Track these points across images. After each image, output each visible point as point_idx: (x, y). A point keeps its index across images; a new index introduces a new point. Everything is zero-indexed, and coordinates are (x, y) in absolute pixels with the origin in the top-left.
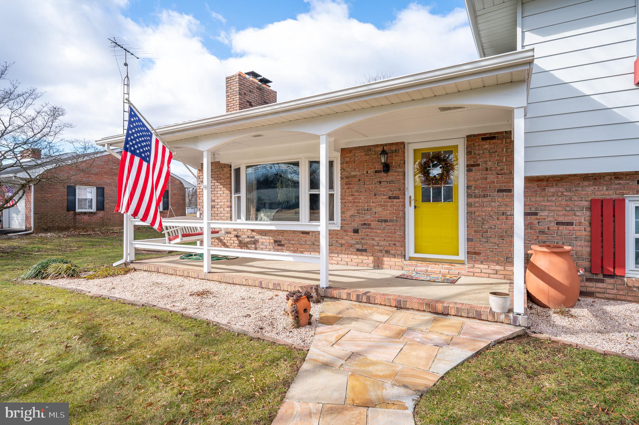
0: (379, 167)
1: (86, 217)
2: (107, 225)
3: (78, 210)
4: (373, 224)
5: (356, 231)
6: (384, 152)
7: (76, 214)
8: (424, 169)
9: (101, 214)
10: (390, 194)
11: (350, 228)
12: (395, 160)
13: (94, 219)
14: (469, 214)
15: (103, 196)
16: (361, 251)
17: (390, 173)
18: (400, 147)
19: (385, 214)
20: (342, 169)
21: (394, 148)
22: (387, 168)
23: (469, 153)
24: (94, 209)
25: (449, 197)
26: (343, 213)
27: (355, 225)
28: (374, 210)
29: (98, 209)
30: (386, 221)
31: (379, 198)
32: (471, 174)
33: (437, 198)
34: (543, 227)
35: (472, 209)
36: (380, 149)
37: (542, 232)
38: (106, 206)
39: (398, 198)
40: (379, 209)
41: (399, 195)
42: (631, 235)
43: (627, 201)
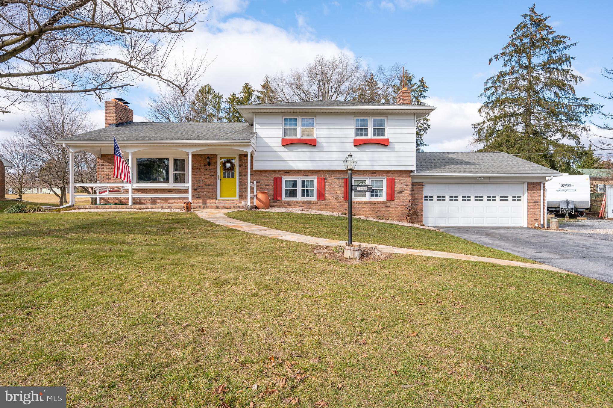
0: (206, 163)
4: (203, 187)
5: (196, 190)
6: (208, 158)
8: (224, 164)
10: (211, 174)
12: (213, 161)
14: (240, 182)
16: (198, 198)
17: (211, 166)
18: (214, 156)
19: (209, 182)
21: (212, 156)
22: (209, 164)
23: (240, 160)
25: (233, 176)
27: (195, 187)
28: (204, 181)
30: (209, 185)
31: (206, 176)
32: (241, 168)
33: (229, 177)
34: (262, 186)
35: (241, 180)
36: (207, 156)
37: (261, 188)
39: (214, 176)
40: (206, 180)
41: (214, 175)
42: (283, 188)
43: (282, 178)
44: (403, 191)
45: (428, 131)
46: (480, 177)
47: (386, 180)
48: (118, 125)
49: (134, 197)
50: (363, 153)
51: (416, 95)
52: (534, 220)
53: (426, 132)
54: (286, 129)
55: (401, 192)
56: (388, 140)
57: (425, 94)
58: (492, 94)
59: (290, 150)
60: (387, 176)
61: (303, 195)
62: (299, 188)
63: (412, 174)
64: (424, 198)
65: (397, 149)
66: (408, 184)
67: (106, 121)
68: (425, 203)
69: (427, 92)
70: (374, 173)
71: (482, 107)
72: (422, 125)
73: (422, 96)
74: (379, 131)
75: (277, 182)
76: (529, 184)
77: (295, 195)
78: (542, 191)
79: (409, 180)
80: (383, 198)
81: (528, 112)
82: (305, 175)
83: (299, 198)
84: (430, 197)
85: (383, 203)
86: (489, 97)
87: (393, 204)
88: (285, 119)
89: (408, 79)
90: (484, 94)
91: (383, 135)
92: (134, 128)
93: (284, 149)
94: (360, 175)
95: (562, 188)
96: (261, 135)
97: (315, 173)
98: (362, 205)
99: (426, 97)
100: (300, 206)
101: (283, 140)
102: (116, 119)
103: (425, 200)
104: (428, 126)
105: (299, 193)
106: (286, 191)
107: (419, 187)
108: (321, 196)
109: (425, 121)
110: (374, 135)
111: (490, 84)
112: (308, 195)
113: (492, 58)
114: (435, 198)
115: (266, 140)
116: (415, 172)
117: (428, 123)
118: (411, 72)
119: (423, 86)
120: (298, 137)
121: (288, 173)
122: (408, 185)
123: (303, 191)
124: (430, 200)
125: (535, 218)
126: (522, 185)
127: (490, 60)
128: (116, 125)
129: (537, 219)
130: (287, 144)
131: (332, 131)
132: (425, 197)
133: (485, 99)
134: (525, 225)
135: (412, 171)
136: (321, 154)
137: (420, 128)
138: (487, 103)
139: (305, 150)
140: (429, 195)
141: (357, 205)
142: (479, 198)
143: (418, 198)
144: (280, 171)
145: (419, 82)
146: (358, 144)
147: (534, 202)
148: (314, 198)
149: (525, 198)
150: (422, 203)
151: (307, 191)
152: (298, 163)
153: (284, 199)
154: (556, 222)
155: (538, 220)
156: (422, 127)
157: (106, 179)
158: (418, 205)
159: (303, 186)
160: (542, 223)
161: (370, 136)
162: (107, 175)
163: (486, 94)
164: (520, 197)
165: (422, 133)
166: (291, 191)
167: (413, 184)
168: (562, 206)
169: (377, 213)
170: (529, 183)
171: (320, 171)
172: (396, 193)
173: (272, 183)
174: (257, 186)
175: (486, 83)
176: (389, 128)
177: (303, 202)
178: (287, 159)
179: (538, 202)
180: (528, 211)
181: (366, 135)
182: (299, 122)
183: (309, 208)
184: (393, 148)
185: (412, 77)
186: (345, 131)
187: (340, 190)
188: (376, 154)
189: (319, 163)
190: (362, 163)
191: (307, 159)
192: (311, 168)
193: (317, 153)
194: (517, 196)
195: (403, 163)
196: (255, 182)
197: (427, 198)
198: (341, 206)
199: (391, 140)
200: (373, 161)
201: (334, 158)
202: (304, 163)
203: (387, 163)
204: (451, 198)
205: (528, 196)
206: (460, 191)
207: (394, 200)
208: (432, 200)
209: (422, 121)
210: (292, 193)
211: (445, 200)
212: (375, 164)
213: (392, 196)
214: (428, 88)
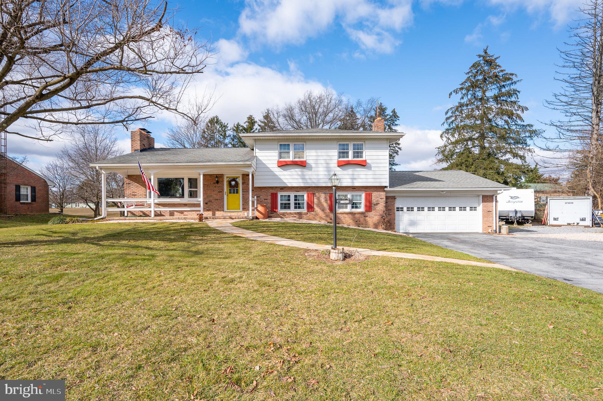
0: (215, 182)
4: (213, 201)
5: (206, 203)
6: (217, 177)
8: (230, 182)
10: (219, 191)
11: (204, 202)
12: (220, 180)
14: (243, 197)
16: (208, 210)
17: (219, 184)
18: (222, 176)
19: (217, 197)
21: (220, 176)
22: (218, 182)
23: (243, 179)
25: (237, 192)
27: (206, 201)
28: (213, 196)
30: (217, 200)
31: (215, 192)
32: (244, 185)
33: (234, 193)
36: (215, 176)
37: (261, 202)
40: (215, 196)
41: (222, 191)
42: (279, 202)
44: (379, 204)
45: (400, 153)
46: (442, 191)
47: (364, 194)
48: (142, 151)
49: (155, 210)
50: (345, 172)
51: (389, 123)
52: (488, 226)
53: (397, 154)
54: (280, 153)
55: (377, 204)
56: (365, 161)
57: (396, 123)
58: (452, 122)
59: (285, 170)
60: (365, 191)
61: (295, 208)
62: (292, 202)
63: (386, 189)
64: (396, 209)
65: (373, 169)
66: (382, 197)
67: (132, 148)
68: (397, 213)
69: (398, 121)
70: (354, 188)
71: (443, 133)
72: (394, 149)
73: (394, 124)
74: (358, 154)
75: (274, 197)
77: (289, 208)
78: (494, 202)
79: (383, 195)
80: (362, 209)
81: (482, 137)
82: (297, 190)
83: (292, 210)
84: (401, 208)
85: (362, 213)
86: (450, 125)
87: (370, 214)
88: (280, 145)
89: (382, 110)
90: (446, 122)
91: (361, 157)
92: (155, 152)
93: (279, 169)
94: (343, 191)
95: (511, 200)
96: (260, 158)
97: (306, 189)
98: (344, 215)
99: (397, 125)
100: (292, 217)
101: (279, 162)
102: (140, 146)
103: (397, 210)
104: (399, 148)
105: (292, 205)
106: (281, 203)
107: (392, 200)
108: (310, 208)
110: (354, 157)
111: (450, 114)
112: (299, 208)
113: (452, 93)
114: (405, 209)
115: (264, 162)
116: (389, 188)
118: (385, 105)
119: (395, 115)
120: (291, 159)
121: (283, 189)
122: (383, 198)
123: (295, 204)
124: (401, 210)
126: (478, 197)
127: (450, 94)
128: (140, 150)
130: (283, 165)
131: (319, 154)
132: (397, 208)
133: (446, 126)
134: (481, 231)
135: (386, 187)
136: (310, 173)
137: (392, 151)
139: (297, 170)
140: (400, 206)
141: (340, 215)
142: (442, 209)
143: (391, 209)
144: (276, 187)
145: (392, 112)
146: (341, 165)
147: (488, 212)
148: (305, 210)
149: (480, 208)
150: (394, 213)
151: (299, 204)
152: (291, 181)
153: (280, 211)
154: (507, 228)
155: (491, 226)
157: (133, 195)
158: (391, 215)
159: (295, 200)
160: (495, 229)
161: (350, 158)
162: (133, 192)
164: (476, 208)
166: (286, 204)
167: (387, 198)
168: (512, 215)
169: (357, 221)
170: (483, 196)
171: (309, 187)
172: (373, 205)
173: (270, 197)
174: (257, 200)
175: (447, 113)
176: (366, 151)
177: (295, 213)
178: (282, 177)
179: (491, 212)
180: (483, 219)
181: (348, 157)
182: (292, 147)
183: (301, 218)
184: (370, 168)
185: (385, 109)
186: (330, 154)
187: (327, 202)
188: (356, 173)
189: (309, 181)
190: (344, 181)
191: (298, 177)
192: (302, 185)
193: (307, 172)
194: (473, 207)
195: (378, 180)
196: (255, 197)
197: (398, 209)
198: (327, 216)
199: (368, 161)
200: (353, 179)
201: (321, 177)
202: (296, 181)
203: (364, 180)
204: (419, 209)
205: (483, 207)
206: (426, 203)
207: (371, 211)
208: (403, 210)
209: (394, 145)
210: (286, 206)
211: (413, 210)
212: (355, 181)
213: (369, 207)
214: (399, 117)
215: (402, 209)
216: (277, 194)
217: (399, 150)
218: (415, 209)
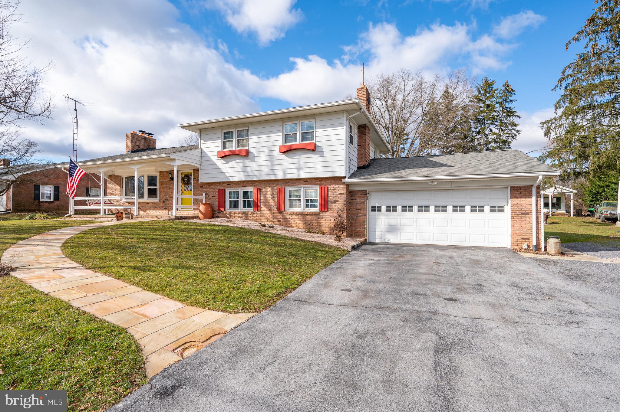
0: (169, 179)
1: (47, 204)
2: (61, 210)
3: (41, 200)
4: (169, 199)
5: (164, 202)
6: (170, 173)
7: (40, 202)
8: (183, 179)
9: (57, 203)
11: (162, 201)
13: (52, 205)
15: (59, 192)
16: (165, 209)
20: (160, 179)
22: (172, 179)
23: (194, 175)
24: (52, 199)
26: (160, 195)
27: (163, 199)
28: (169, 194)
29: (54, 199)
31: (170, 190)
32: (194, 181)
33: (188, 190)
35: (194, 193)
38: (60, 198)
42: (228, 200)
43: (226, 190)
44: (338, 201)
45: (518, 137)
46: (432, 181)
47: (318, 189)
48: (133, 152)
50: (290, 161)
52: (523, 239)
54: (225, 143)
55: (335, 202)
56: (313, 144)
57: (511, 98)
59: (227, 162)
60: (320, 184)
61: (245, 206)
62: (241, 200)
63: (343, 181)
64: (371, 209)
65: (325, 154)
66: (342, 192)
67: (126, 149)
68: (371, 214)
69: (513, 95)
70: (307, 181)
71: (559, 102)
72: (509, 132)
73: (508, 100)
75: (222, 193)
76: (513, 189)
77: (238, 207)
78: (534, 198)
79: (342, 188)
80: (317, 208)
82: (243, 186)
83: (240, 209)
84: (378, 207)
85: (315, 214)
87: (326, 215)
88: (224, 133)
89: (488, 85)
91: (312, 139)
92: (156, 152)
93: (222, 161)
94: (293, 184)
96: (205, 150)
97: (252, 184)
98: (294, 216)
99: (513, 101)
101: (219, 152)
102: (132, 147)
103: (372, 211)
104: (518, 131)
105: (241, 204)
106: (230, 202)
107: (362, 196)
108: (257, 207)
109: (514, 127)
110: (303, 140)
112: (248, 206)
113: (570, 42)
114: (384, 208)
115: (209, 154)
116: (347, 179)
117: (518, 128)
119: (508, 89)
120: (234, 148)
121: (230, 184)
122: (343, 194)
123: (245, 202)
124: (378, 211)
125: (523, 237)
126: (503, 190)
127: (568, 44)
128: (132, 151)
129: (527, 237)
130: (224, 157)
131: (262, 140)
132: (372, 207)
133: (561, 91)
134: (508, 246)
135: (344, 178)
136: (252, 163)
137: (507, 135)
138: (564, 96)
139: (238, 161)
140: (377, 205)
141: (290, 216)
142: (441, 209)
143: (360, 208)
144: (224, 183)
145: (503, 86)
146: (288, 151)
147: (522, 214)
148: (251, 210)
149: (508, 209)
150: (366, 215)
151: (247, 202)
152: (233, 174)
153: (228, 210)
154: (555, 243)
155: (528, 239)
156: (509, 134)
157: (112, 194)
158: (360, 216)
159: (244, 197)
160: (534, 243)
161: (299, 141)
163: (561, 86)
164: (502, 207)
165: (511, 140)
166: (234, 202)
167: (349, 193)
170: (511, 187)
171: (256, 181)
172: (329, 203)
173: (217, 194)
174: (206, 198)
176: (317, 130)
177: (242, 213)
178: (224, 171)
179: (528, 214)
180: (512, 226)
181: (295, 141)
182: (235, 135)
183: (247, 219)
184: (321, 153)
185: (493, 83)
186: (273, 138)
187: (274, 200)
188: (302, 161)
189: (251, 174)
190: (289, 171)
191: (240, 170)
192: (243, 179)
193: (249, 163)
194: (497, 205)
195: (330, 169)
196: (204, 194)
197: (374, 209)
198: (274, 217)
199: (318, 144)
200: (299, 168)
201: (263, 168)
202: (237, 174)
203: (313, 170)
204: (404, 209)
205: (513, 205)
206: (416, 200)
207: (327, 211)
208: (380, 211)
209: (510, 128)
210: (235, 205)
211: (396, 211)
212: (301, 171)
213: (325, 205)
214: (514, 91)
215: (379, 209)
216: (225, 190)
217: (517, 134)
218: (399, 208)
